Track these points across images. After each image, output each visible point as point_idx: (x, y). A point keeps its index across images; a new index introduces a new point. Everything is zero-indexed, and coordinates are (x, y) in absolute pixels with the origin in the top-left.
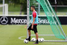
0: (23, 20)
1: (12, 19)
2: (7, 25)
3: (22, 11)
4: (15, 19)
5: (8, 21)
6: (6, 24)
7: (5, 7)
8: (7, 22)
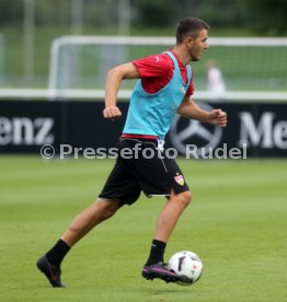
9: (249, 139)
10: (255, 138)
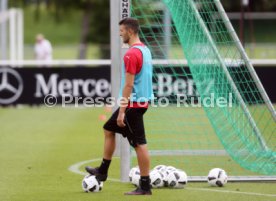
0: (93, 82)
1: (40, 78)
2: (20, 107)
3: (88, 40)
4: (54, 78)
5: (21, 88)
6: (15, 104)
7: (8, 22)
8: (18, 93)
9: (42, 91)
10: (46, 91)
